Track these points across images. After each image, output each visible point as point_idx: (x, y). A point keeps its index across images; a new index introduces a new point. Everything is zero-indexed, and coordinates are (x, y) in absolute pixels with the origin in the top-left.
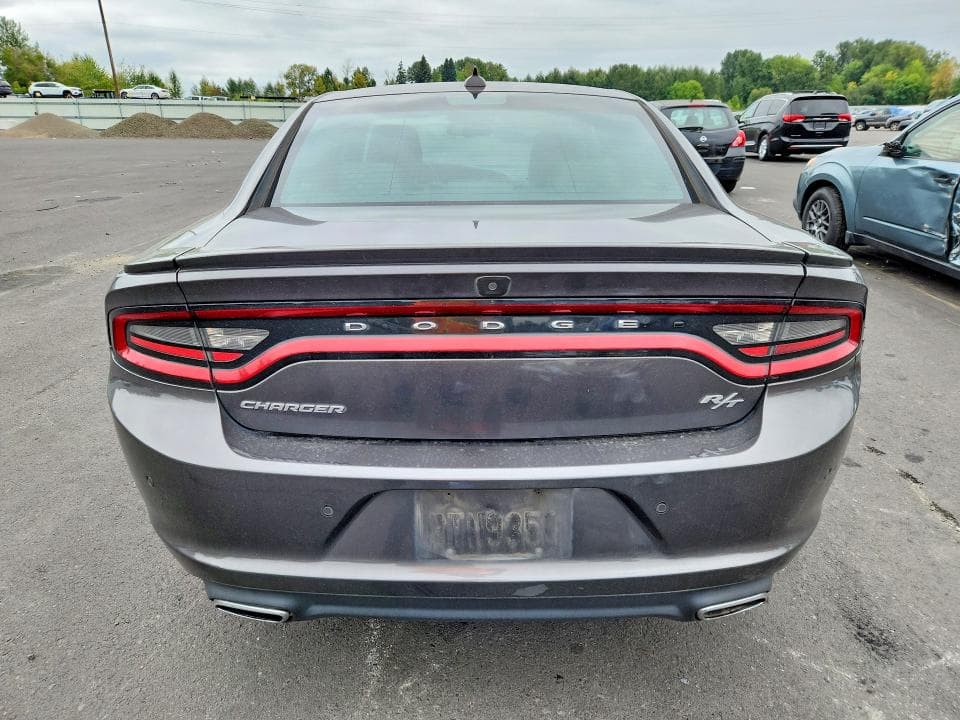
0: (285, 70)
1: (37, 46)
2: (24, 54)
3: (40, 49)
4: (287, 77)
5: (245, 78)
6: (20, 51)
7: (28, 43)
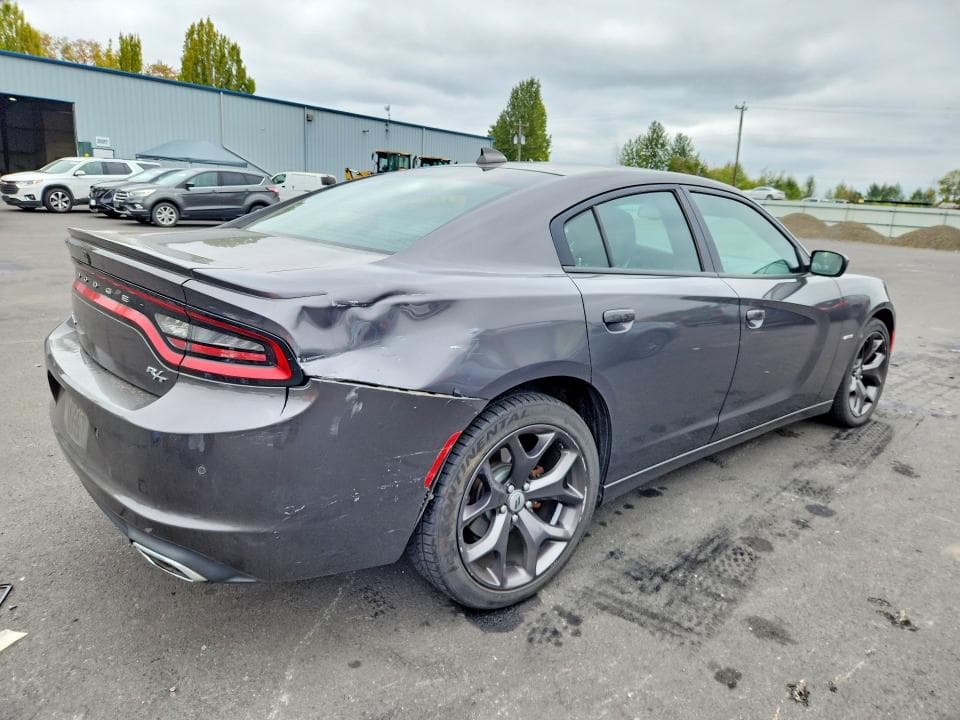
0: (942, 176)
1: (698, 156)
2: (686, 162)
3: (699, 158)
4: (942, 183)
5: (891, 184)
6: (684, 159)
7: (692, 153)
